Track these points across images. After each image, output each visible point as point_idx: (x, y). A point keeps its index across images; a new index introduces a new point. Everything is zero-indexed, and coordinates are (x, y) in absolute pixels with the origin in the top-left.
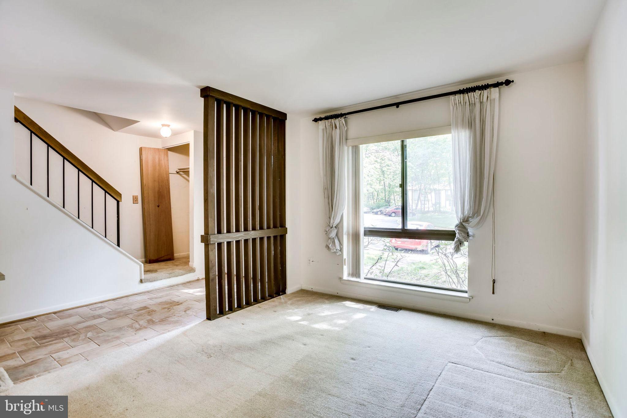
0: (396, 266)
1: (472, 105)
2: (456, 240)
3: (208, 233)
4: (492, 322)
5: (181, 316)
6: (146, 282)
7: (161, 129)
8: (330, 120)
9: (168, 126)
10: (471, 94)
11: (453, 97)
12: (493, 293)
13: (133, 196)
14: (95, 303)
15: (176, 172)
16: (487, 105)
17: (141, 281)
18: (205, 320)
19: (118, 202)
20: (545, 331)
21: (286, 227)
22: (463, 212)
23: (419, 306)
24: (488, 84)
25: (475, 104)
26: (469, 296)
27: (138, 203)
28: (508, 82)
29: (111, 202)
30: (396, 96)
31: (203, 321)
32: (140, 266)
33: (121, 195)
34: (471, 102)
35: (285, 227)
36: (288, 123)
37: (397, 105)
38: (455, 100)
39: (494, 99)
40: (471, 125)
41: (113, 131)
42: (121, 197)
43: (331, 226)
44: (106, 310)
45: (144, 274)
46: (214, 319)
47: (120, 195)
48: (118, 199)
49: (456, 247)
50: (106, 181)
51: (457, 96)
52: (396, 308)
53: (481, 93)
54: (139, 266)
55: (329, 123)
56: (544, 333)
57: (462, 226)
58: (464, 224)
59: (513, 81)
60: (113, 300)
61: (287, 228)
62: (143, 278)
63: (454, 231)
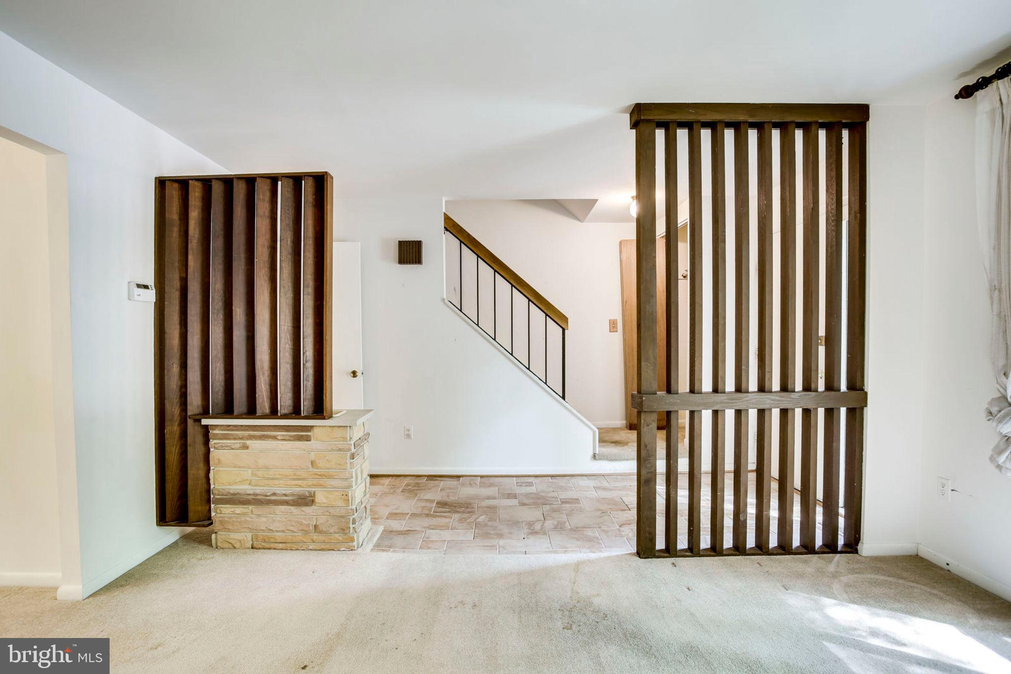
3: (641, 391)
5: (607, 532)
6: (601, 459)
7: (630, 205)
13: (610, 320)
14: (529, 476)
15: (682, 275)
17: (594, 457)
18: (630, 554)
19: (564, 330)
21: (865, 390)
27: (617, 332)
29: (554, 330)
31: (628, 554)
32: (594, 432)
33: (567, 319)
35: (863, 390)
41: (579, 222)
42: (567, 323)
44: (532, 489)
45: (599, 446)
46: (648, 558)
47: (565, 319)
48: (563, 326)
50: (546, 299)
54: (592, 433)
60: (552, 476)
61: (866, 393)
62: (597, 452)
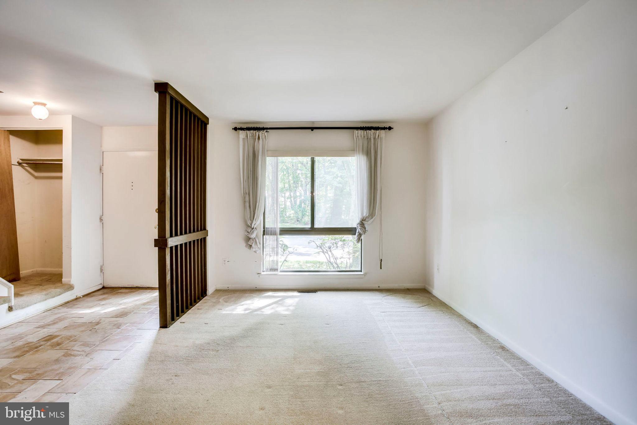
0: (285, 261)
1: (369, 140)
2: (357, 234)
3: (166, 236)
4: (379, 288)
6: (17, 309)
7: (32, 107)
8: (252, 131)
9: (44, 105)
10: (368, 131)
11: (357, 131)
12: (381, 268)
16: (378, 142)
17: (11, 309)
20: (408, 288)
22: (362, 213)
23: (328, 286)
24: (379, 127)
25: (370, 138)
26: (364, 272)
28: (390, 128)
30: (313, 122)
31: (158, 330)
32: (9, 288)
34: (368, 137)
35: (206, 230)
36: (209, 127)
37: (312, 129)
38: (358, 133)
39: (382, 138)
40: (368, 153)
43: (252, 227)
45: (14, 299)
46: (170, 326)
49: (357, 239)
51: (360, 132)
52: (314, 291)
53: (374, 133)
55: (250, 133)
56: (408, 289)
57: (362, 224)
58: (363, 222)
59: (393, 128)
61: (208, 231)
62: (13, 304)
63: (356, 228)
